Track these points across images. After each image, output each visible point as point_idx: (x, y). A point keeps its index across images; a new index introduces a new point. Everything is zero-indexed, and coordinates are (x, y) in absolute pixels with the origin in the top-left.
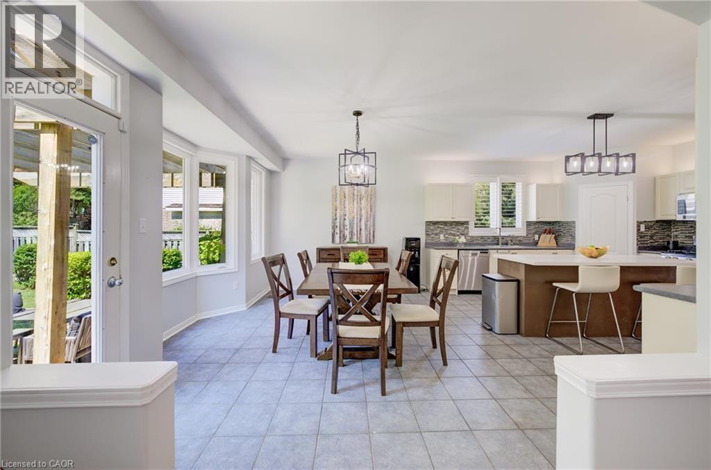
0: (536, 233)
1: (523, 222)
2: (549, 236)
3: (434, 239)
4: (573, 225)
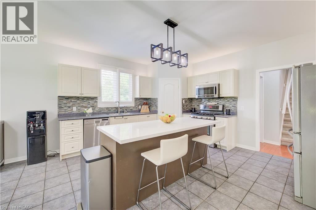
0: (139, 105)
1: (132, 98)
2: (146, 106)
3: (67, 110)
4: (157, 100)
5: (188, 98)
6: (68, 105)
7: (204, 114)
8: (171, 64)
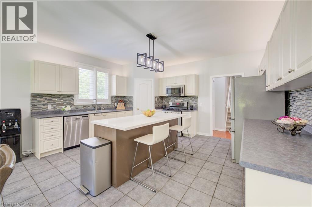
0: (115, 102)
1: (109, 96)
2: (121, 103)
3: (41, 108)
4: (132, 98)
5: (160, 97)
6: (43, 103)
7: (173, 110)
8: (145, 67)
